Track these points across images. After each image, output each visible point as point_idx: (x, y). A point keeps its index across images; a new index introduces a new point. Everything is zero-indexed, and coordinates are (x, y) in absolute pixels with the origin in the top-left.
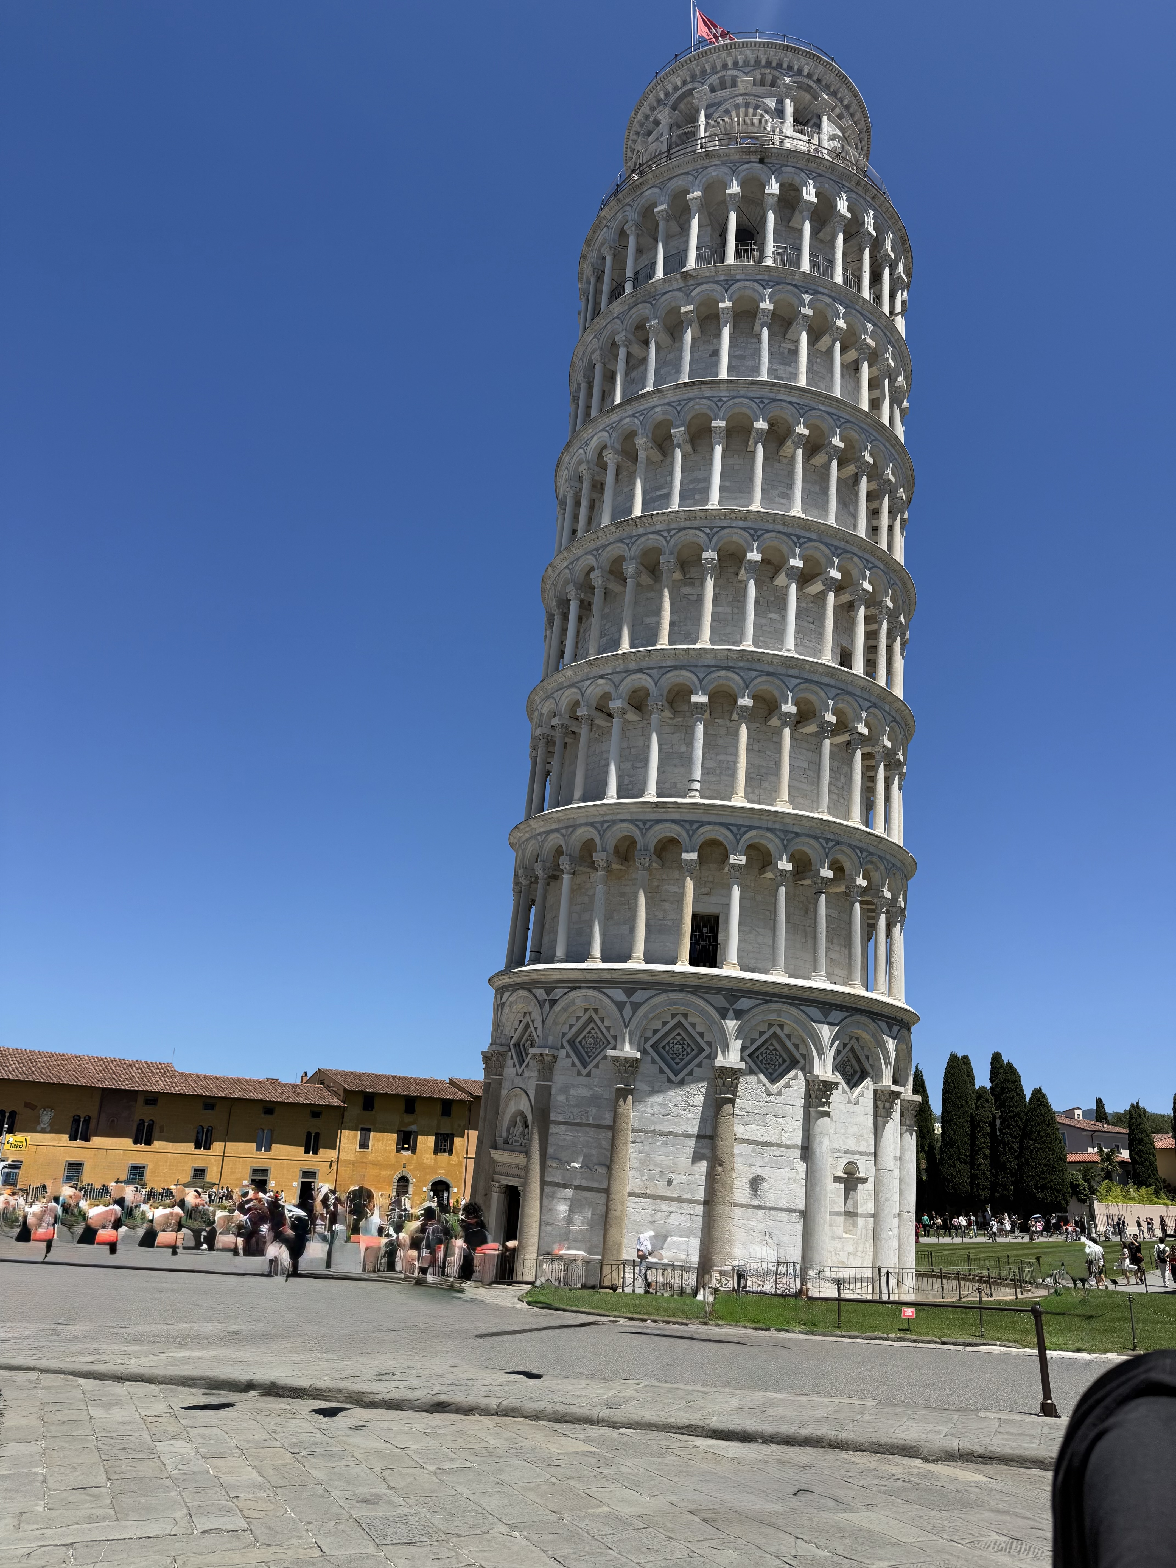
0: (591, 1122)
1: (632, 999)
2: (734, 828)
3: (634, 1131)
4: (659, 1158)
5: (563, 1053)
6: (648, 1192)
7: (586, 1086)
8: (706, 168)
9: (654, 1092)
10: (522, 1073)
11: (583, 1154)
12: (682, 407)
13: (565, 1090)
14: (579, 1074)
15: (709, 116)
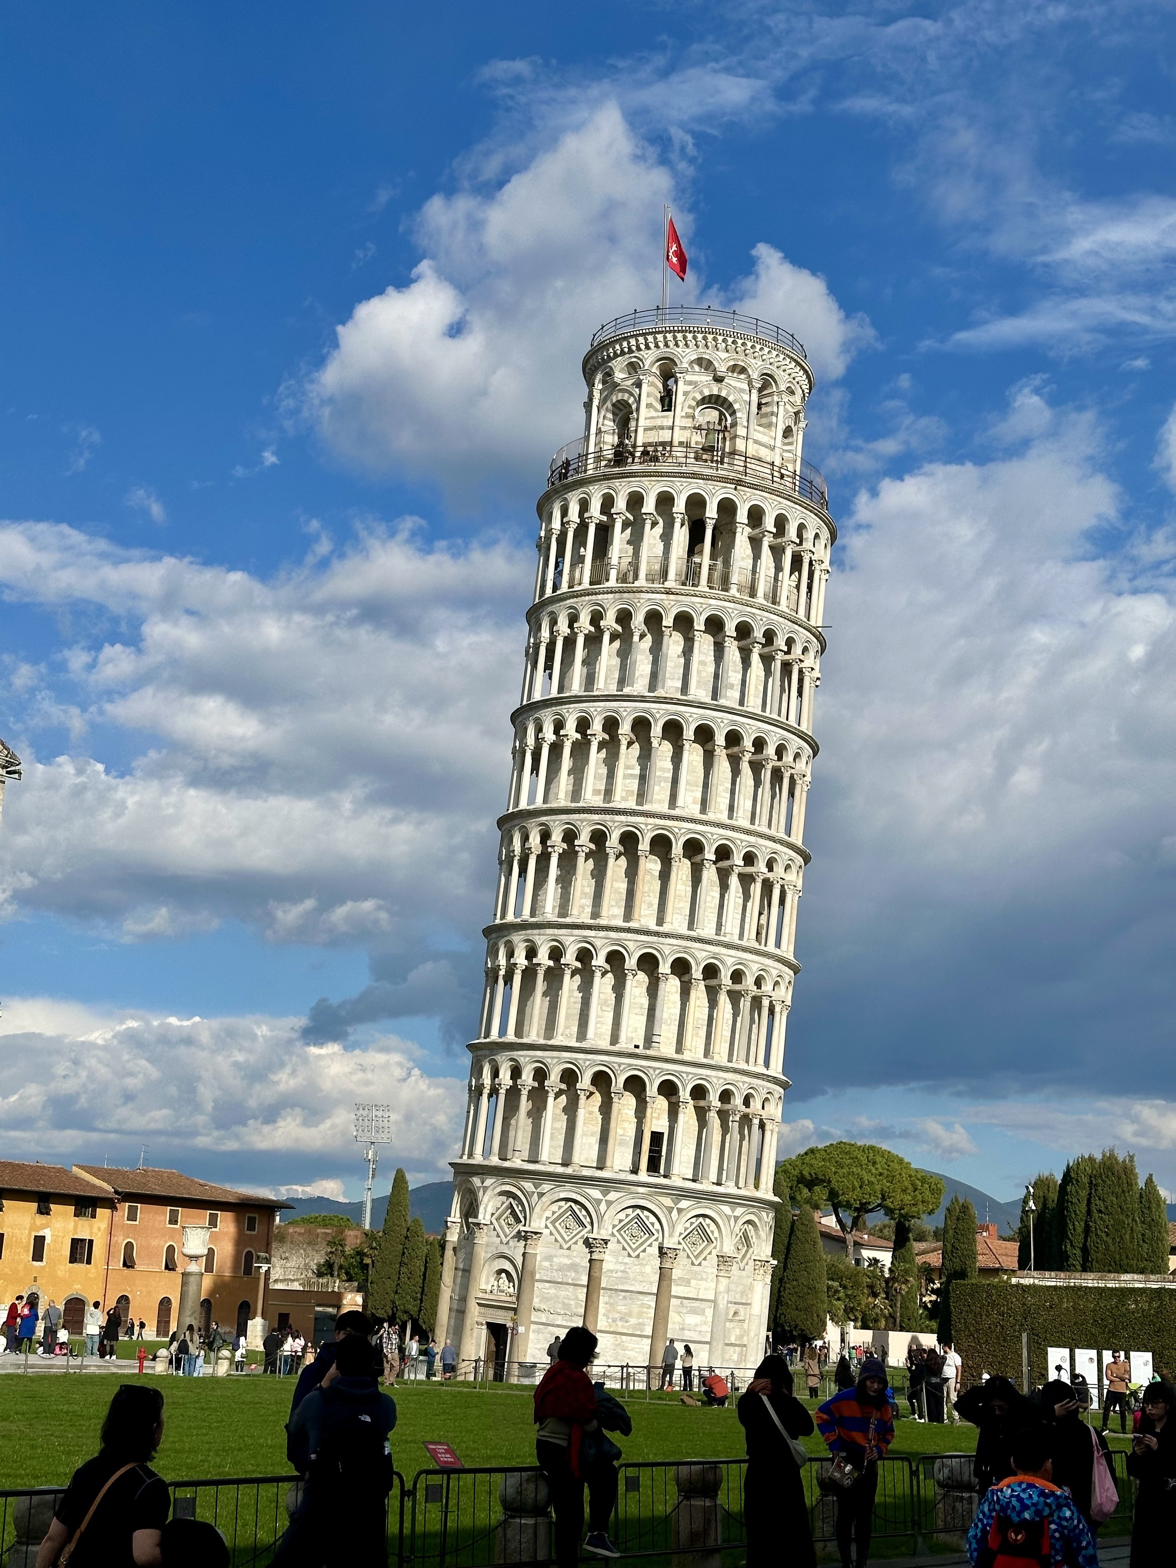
0: (570, 1282)
1: (608, 1198)
2: (684, 1075)
3: (604, 1289)
4: (619, 1308)
5: (547, 1231)
6: (612, 1330)
7: (567, 1256)
8: (690, 483)
9: (618, 1262)
10: (507, 1243)
11: (564, 1303)
12: (660, 715)
13: (549, 1258)
14: (561, 1247)
15: (686, 394)
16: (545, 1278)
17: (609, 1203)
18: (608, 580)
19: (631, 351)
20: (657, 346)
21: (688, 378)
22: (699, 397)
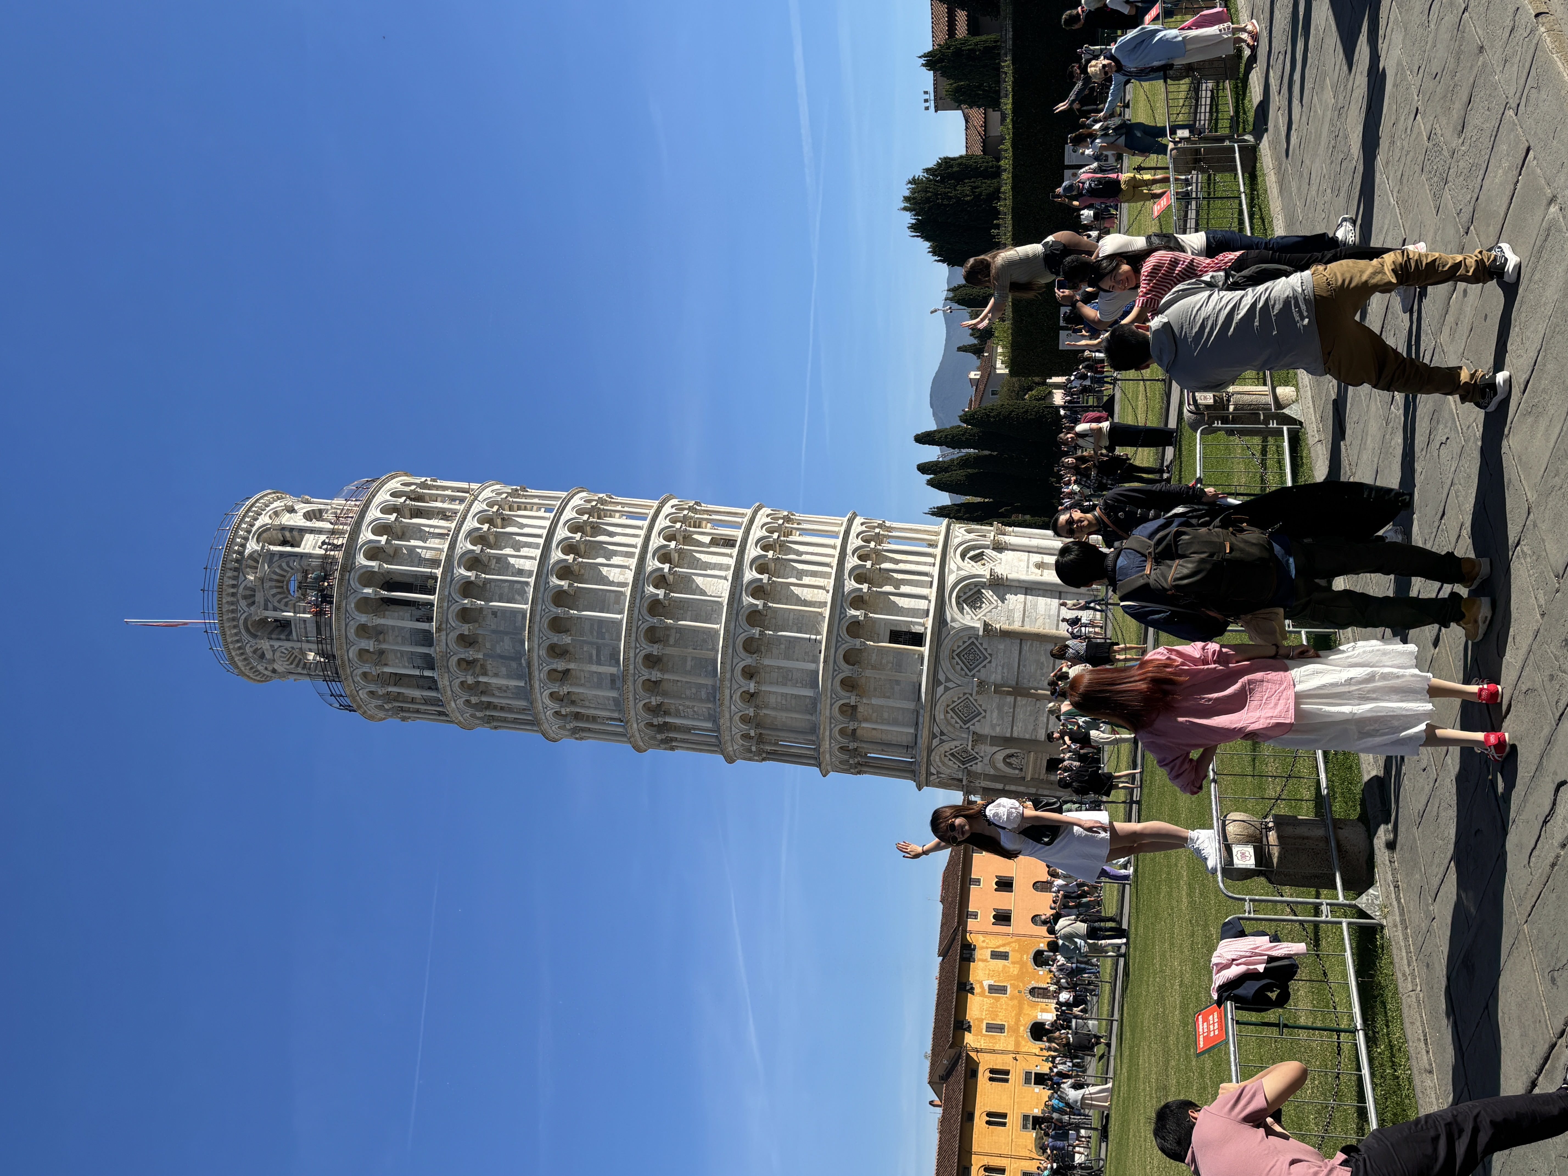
0: (1012, 709)
1: (943, 682)
2: (842, 616)
5: (972, 728)
7: (991, 713)
8: (347, 611)
9: (996, 672)
10: (982, 757)
11: (1030, 715)
13: (993, 727)
14: (984, 717)
15: (275, 610)
16: (1009, 730)
17: (948, 680)
21: (262, 607)
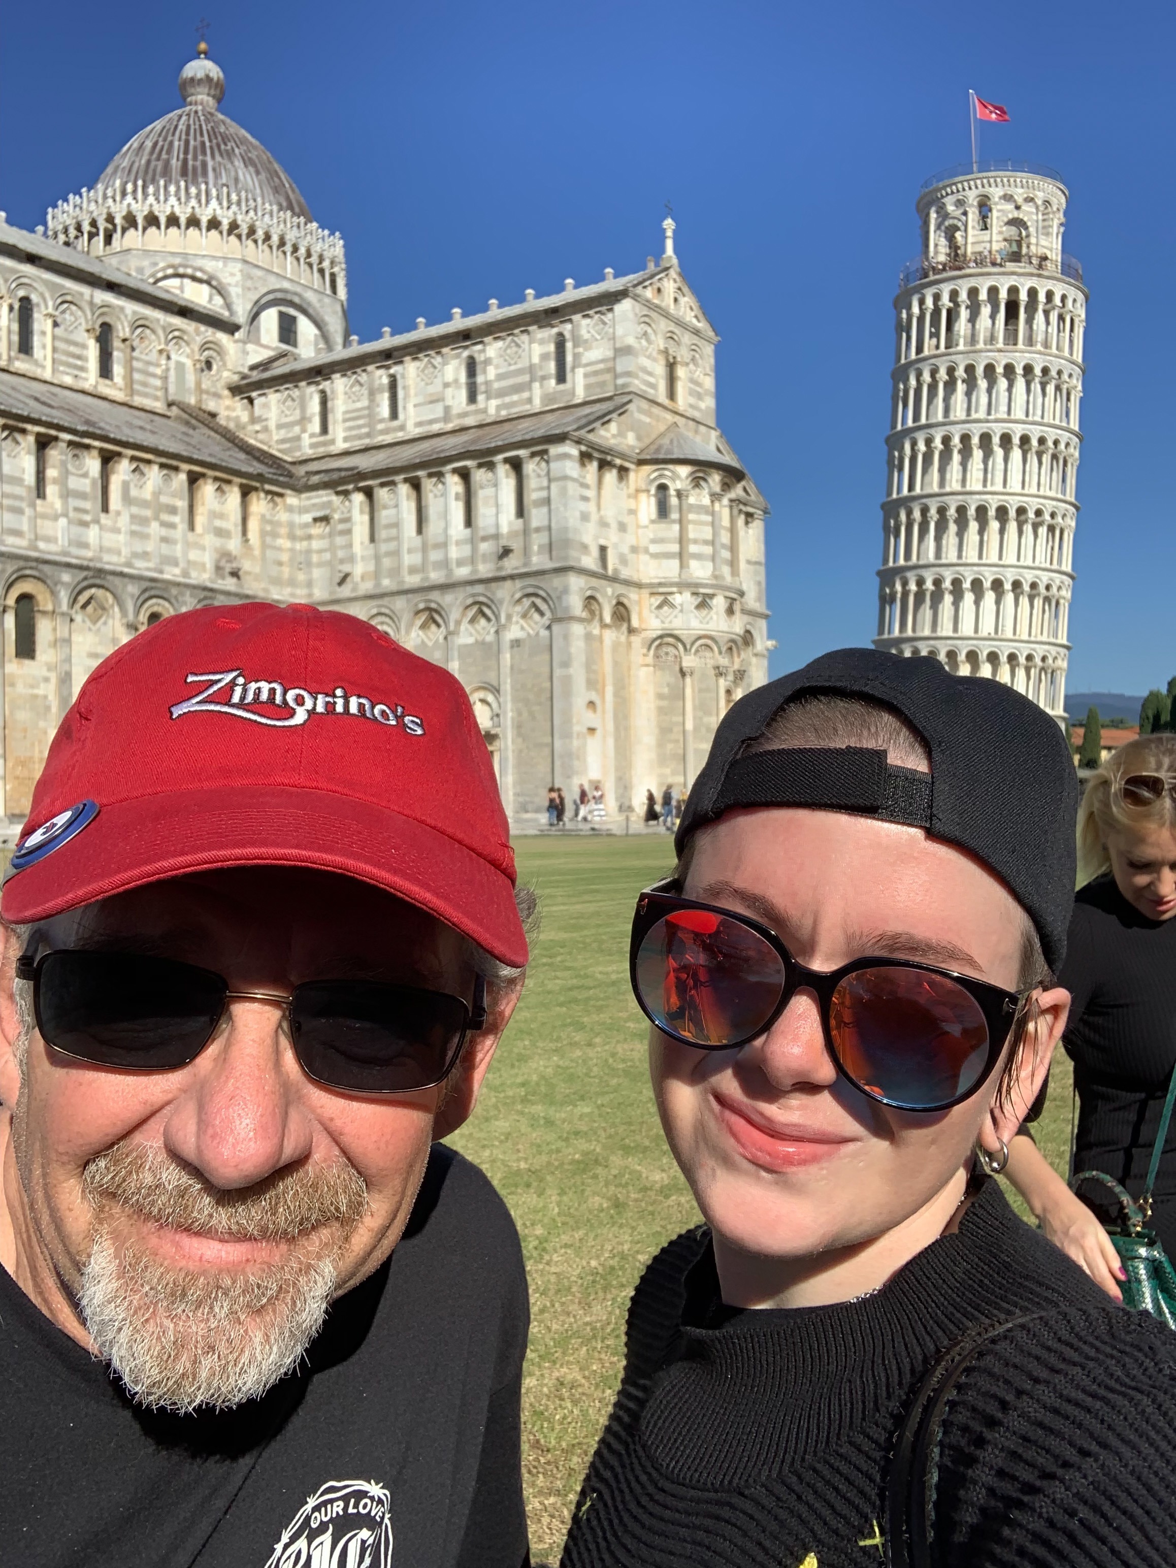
2: (1020, 649)
8: (1010, 279)
12: (997, 431)
15: (998, 218)
18: (957, 345)
19: (958, 191)
20: (977, 187)
21: (999, 207)
22: (1006, 220)
